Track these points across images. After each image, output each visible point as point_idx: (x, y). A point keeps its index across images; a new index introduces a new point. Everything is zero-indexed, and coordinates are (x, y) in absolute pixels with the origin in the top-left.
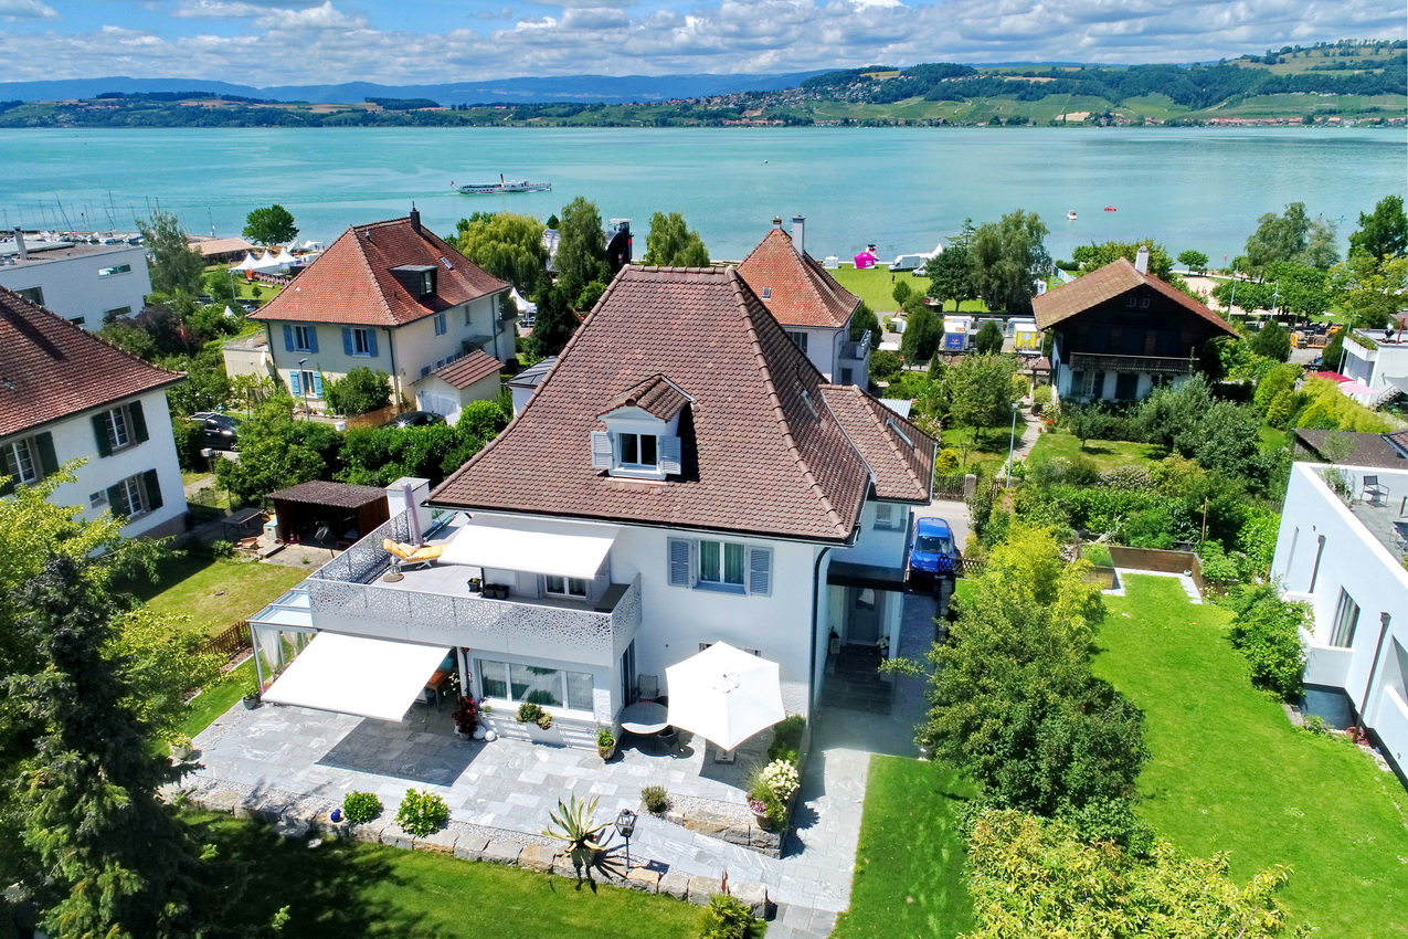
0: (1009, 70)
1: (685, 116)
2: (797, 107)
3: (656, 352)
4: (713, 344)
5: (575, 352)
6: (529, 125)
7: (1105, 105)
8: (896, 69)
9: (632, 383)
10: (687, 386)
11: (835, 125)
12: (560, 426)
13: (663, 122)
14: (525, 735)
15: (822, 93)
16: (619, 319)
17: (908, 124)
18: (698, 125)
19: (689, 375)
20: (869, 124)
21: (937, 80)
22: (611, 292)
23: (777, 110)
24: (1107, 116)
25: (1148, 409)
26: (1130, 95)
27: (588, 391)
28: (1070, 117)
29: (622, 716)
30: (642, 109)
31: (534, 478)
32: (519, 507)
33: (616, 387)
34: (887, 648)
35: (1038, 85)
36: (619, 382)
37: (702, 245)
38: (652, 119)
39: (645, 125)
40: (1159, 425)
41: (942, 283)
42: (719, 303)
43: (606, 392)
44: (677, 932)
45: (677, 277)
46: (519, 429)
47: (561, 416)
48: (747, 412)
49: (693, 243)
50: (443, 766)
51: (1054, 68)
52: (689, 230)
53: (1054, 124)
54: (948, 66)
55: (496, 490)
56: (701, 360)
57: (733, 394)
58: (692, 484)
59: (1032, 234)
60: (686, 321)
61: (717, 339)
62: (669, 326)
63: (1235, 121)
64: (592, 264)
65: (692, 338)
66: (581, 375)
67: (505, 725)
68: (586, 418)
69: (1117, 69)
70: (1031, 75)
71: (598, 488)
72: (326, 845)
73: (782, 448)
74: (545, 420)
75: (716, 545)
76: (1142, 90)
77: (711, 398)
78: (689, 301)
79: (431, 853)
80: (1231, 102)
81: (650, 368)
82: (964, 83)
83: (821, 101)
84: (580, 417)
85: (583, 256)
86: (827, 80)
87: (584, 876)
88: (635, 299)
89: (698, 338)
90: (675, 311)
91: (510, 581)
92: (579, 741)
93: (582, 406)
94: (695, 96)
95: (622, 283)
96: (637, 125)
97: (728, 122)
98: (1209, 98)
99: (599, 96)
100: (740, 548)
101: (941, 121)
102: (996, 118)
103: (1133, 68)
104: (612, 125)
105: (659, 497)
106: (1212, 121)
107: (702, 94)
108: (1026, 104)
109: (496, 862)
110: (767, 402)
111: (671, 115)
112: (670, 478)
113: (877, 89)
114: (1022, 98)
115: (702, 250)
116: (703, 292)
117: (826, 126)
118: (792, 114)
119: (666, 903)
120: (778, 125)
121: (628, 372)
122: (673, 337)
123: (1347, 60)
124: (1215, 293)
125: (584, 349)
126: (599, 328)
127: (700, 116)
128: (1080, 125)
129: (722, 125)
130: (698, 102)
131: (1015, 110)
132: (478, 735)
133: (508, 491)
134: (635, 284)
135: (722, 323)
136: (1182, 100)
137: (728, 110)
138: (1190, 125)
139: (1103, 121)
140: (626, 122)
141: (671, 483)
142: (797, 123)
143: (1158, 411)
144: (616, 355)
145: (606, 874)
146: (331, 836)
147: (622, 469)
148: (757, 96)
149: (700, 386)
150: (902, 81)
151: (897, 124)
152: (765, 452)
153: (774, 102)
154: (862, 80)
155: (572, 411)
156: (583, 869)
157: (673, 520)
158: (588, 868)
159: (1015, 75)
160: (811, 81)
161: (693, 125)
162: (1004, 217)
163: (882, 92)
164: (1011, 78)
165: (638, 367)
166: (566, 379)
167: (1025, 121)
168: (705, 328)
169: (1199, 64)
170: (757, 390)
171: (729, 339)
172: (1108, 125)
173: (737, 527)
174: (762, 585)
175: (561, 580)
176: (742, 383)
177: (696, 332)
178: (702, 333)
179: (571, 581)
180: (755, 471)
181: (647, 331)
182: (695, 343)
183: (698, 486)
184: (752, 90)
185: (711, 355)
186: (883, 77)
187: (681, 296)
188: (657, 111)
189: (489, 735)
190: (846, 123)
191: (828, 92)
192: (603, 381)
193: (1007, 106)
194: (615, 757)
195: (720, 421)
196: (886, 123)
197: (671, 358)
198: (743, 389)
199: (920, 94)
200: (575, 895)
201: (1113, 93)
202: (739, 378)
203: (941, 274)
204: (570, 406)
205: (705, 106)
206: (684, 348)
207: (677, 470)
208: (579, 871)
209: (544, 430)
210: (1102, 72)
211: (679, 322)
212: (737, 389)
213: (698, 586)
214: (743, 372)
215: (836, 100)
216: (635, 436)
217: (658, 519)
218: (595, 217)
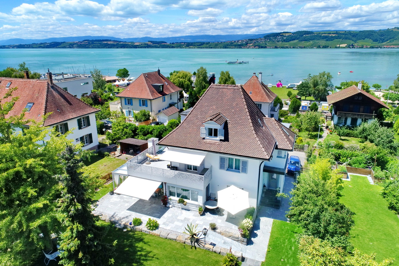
0: (323, 32)
1: (231, 46)
2: (262, 43)
3: (219, 107)
4: (234, 105)
5: (197, 106)
6: (190, 48)
7: (352, 42)
8: (291, 33)
9: (212, 115)
10: (227, 116)
11: (273, 48)
12: (193, 126)
13: (225, 47)
14: (180, 207)
15: (269, 39)
16: (210, 98)
17: (294, 48)
18: (235, 48)
19: (227, 113)
20: (282, 48)
21: (302, 36)
22: (208, 91)
23: (257, 44)
24: (352, 45)
25: (360, 129)
26: (359, 39)
27: (200, 117)
28: (341, 46)
29: (205, 204)
30: (220, 44)
31: (185, 139)
32: (181, 146)
33: (208, 116)
34: (279, 191)
35: (332, 37)
36: (209, 115)
37: (234, 80)
38: (222, 46)
39: (220, 48)
40: (363, 133)
41: (301, 92)
42: (236, 94)
43: (205, 117)
44: (217, 262)
45: (225, 87)
46: (182, 126)
47: (193, 123)
48: (243, 123)
49: (231, 79)
50: (158, 213)
51: (337, 32)
52: (231, 76)
53: (336, 48)
54: (305, 31)
55: (175, 141)
56: (231, 109)
57: (239, 119)
58: (227, 142)
59: (328, 78)
60: (227, 99)
61: (235, 104)
62: (223, 100)
63: (392, 46)
64: (204, 84)
65: (229, 103)
66: (199, 112)
67: (175, 204)
68: (199, 124)
69: (356, 32)
70: (330, 34)
71: (202, 142)
72: (128, 231)
73: (252, 134)
74: (189, 124)
75: (232, 159)
76: (363, 38)
77: (233, 120)
78: (228, 94)
79: (154, 235)
80: (390, 41)
81: (217, 111)
82: (310, 36)
83: (269, 41)
84: (198, 123)
85: (202, 82)
86: (271, 36)
87: (193, 245)
88: (214, 93)
89: (230, 103)
90: (224, 96)
91: (178, 166)
92: (194, 209)
93: (199, 121)
94: (234, 40)
95: (211, 88)
96: (218, 48)
97: (243, 47)
98: (384, 40)
99: (209, 40)
100: (239, 160)
101: (303, 47)
102: (319, 46)
103: (360, 32)
104: (212, 48)
105: (218, 145)
106: (384, 46)
107: (236, 39)
108: (328, 42)
109: (171, 239)
110: (248, 121)
111: (228, 45)
112: (221, 140)
113: (285, 38)
114: (327, 40)
115: (234, 82)
116: (232, 91)
117: (270, 48)
118: (261, 45)
119: (215, 254)
120: (257, 48)
121: (211, 112)
122: (224, 103)
124: (383, 96)
125: (200, 105)
126: (204, 100)
127: (235, 46)
128: (344, 48)
129: (241, 48)
130: (235, 42)
131: (325, 44)
132: (167, 206)
133: (178, 142)
134: (214, 89)
135: (237, 99)
136: (376, 40)
137: (243, 44)
138: (378, 48)
139: (351, 47)
140: (215, 47)
141: (221, 142)
142: (262, 47)
143: (363, 129)
144: (208, 107)
145: (199, 245)
146: (129, 229)
147: (208, 138)
148: (251, 40)
149: (230, 116)
150: (292, 36)
151: (290, 48)
152: (247, 134)
153: (256, 42)
154: (281, 36)
155: (196, 122)
156: (193, 243)
157: (221, 152)
158: (194, 243)
159: (325, 34)
160: (267, 36)
161: (233, 48)
162: (320, 73)
163: (286, 39)
164: (324, 35)
165: (214, 111)
166: (195, 113)
167: (328, 47)
168: (232, 101)
169: (381, 30)
170: (245, 118)
171: (238, 104)
172: (353, 48)
173: (238, 154)
174: (245, 170)
175: (191, 166)
176: (241, 116)
177: (230, 102)
178: (231, 102)
179: (194, 166)
180: (244, 139)
181: (217, 101)
182: (229, 105)
183: (228, 143)
184: (250, 38)
185: (233, 108)
186: (287, 35)
187: (226, 92)
188: (224, 44)
189: (170, 206)
190: (276, 47)
191: (271, 39)
192: (204, 114)
193: (323, 42)
194: (203, 214)
195: (235, 126)
196: (287, 48)
197: (223, 108)
198: (242, 117)
199: (297, 39)
200: (190, 250)
201: (354, 39)
202: (241, 114)
203: (301, 89)
204: (195, 120)
205: (237, 43)
206: (227, 106)
207: (223, 138)
208: (192, 243)
209: (188, 126)
210: (351, 33)
211: (225, 99)
212: (240, 117)
213: (227, 170)
214: (242, 113)
215: (273, 41)
216: (212, 129)
217: (217, 151)
218: (205, 72)
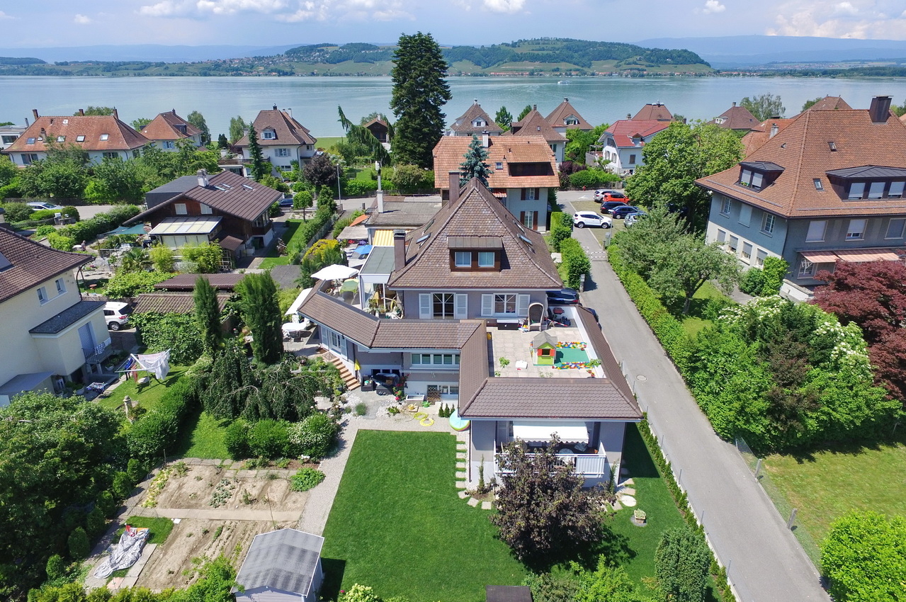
1: (218, 70)
2: (284, 65)
6: (115, 76)
8: (337, 46)
11: (307, 75)
13: (205, 73)
15: (297, 58)
17: (346, 74)
18: (227, 75)
20: (326, 75)
21: (359, 52)
23: (272, 66)
30: (190, 66)
38: (197, 71)
39: (193, 75)
54: (364, 44)
63: (502, 73)
69: (447, 48)
80: (499, 65)
82: (373, 53)
83: (297, 62)
86: (301, 51)
94: (223, 59)
96: (188, 75)
97: (245, 73)
98: (489, 63)
99: (159, 57)
101: (363, 73)
103: (454, 48)
104: (173, 75)
106: (491, 73)
107: (226, 57)
111: (209, 69)
113: (328, 56)
117: (302, 75)
118: (282, 69)
120: (275, 75)
123: (544, 46)
127: (227, 70)
129: (242, 75)
130: (225, 62)
136: (478, 63)
137: (244, 67)
138: (482, 76)
140: (181, 73)
142: (285, 74)
150: (340, 52)
151: (340, 75)
153: (270, 63)
154: (319, 51)
161: (223, 76)
163: (331, 58)
169: (483, 46)
184: (257, 55)
186: (330, 49)
188: (199, 66)
190: (313, 74)
191: (301, 57)
196: (334, 74)
199: (352, 59)
205: (230, 64)
215: (306, 62)
